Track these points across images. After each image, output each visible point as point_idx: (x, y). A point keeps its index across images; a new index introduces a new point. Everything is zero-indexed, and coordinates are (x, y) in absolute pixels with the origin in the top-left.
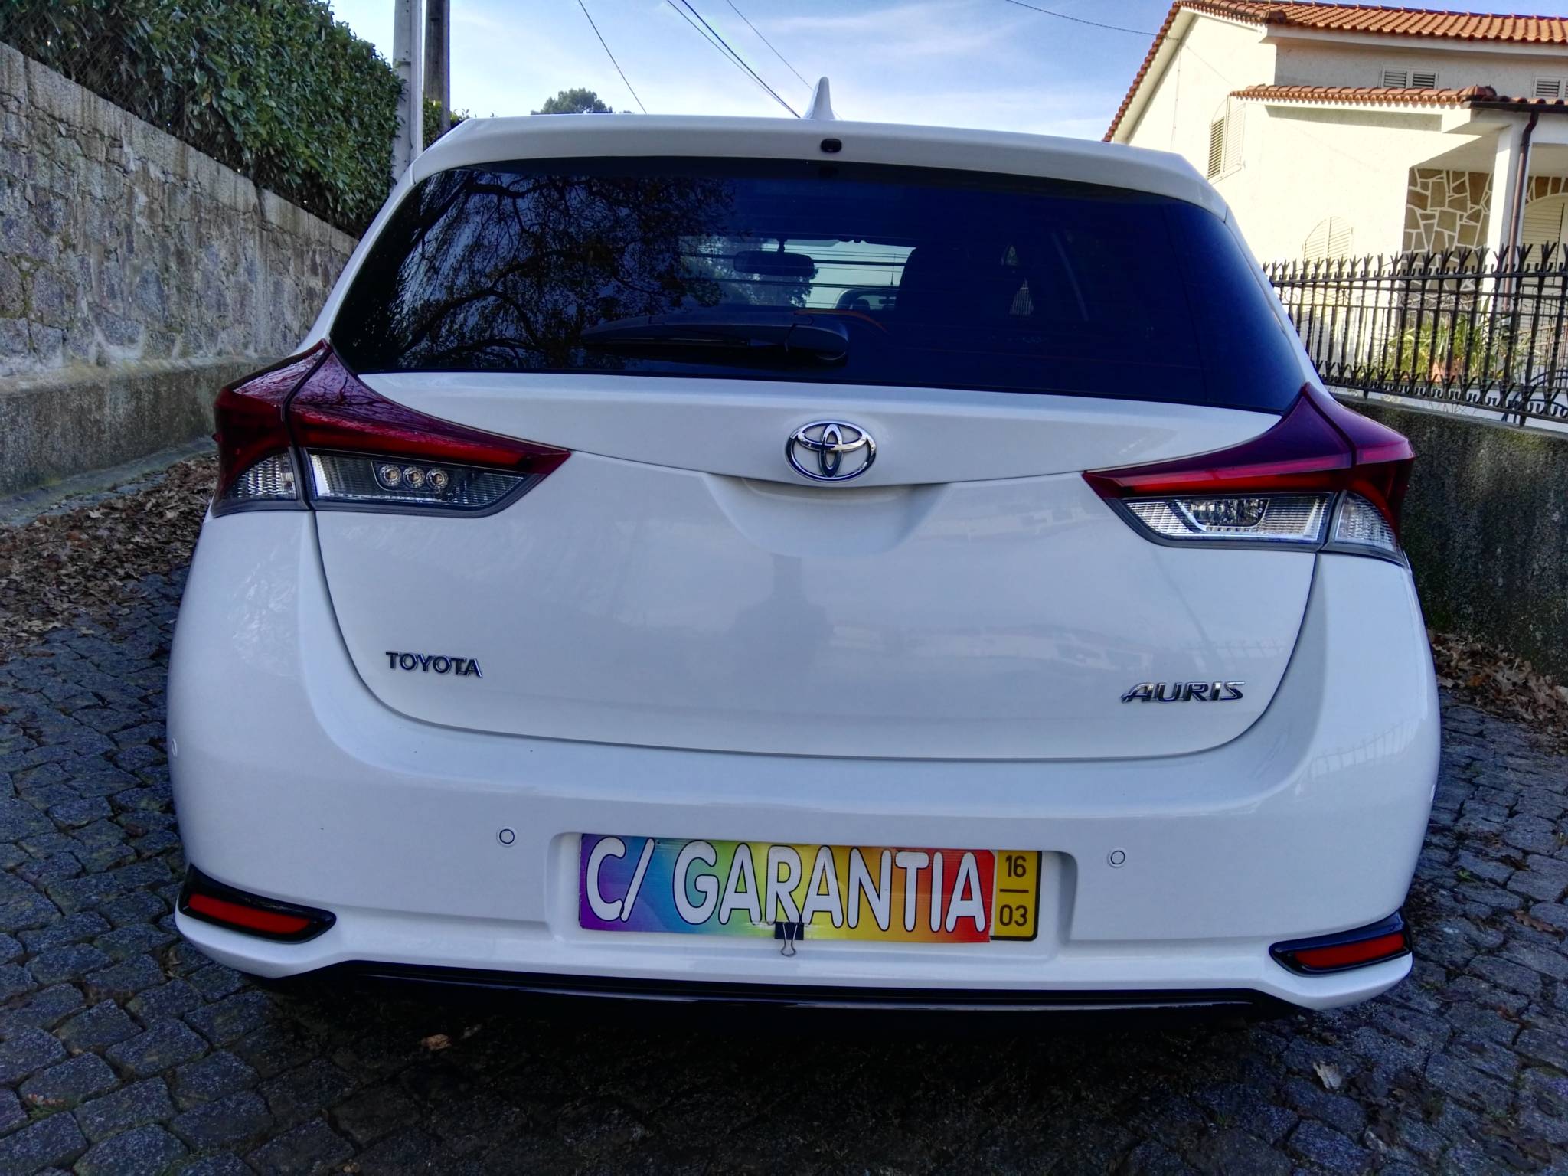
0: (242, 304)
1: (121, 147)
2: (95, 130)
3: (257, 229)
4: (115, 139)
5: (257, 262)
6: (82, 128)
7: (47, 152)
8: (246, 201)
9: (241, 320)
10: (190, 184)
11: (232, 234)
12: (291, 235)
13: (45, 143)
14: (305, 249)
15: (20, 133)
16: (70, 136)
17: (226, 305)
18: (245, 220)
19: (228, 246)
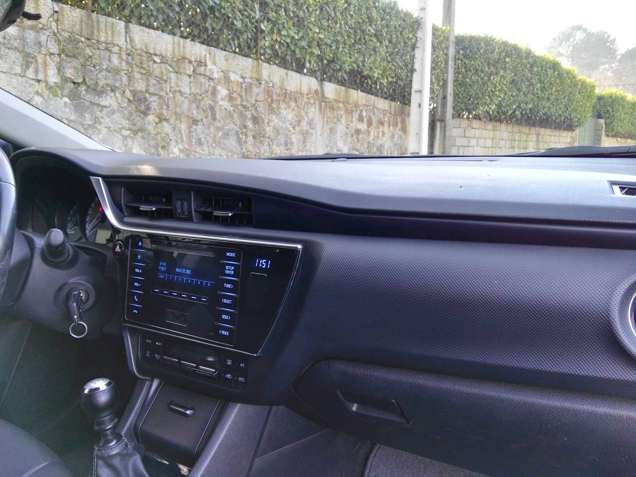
1: (206, 66)
2: (184, 58)
3: (317, 102)
4: (201, 62)
5: (317, 119)
6: (173, 58)
7: (143, 71)
8: (310, 88)
10: (263, 82)
11: (297, 106)
12: (343, 103)
13: (142, 67)
14: (354, 109)
15: (120, 63)
16: (163, 63)
17: (292, 143)
18: (308, 98)
19: (294, 112)
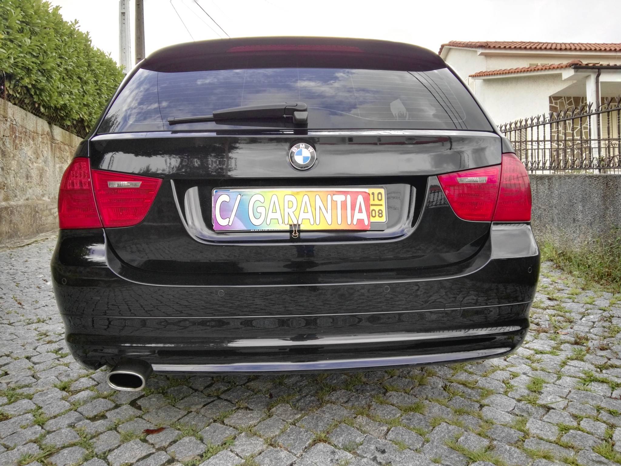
0: (41, 176)
3: (49, 142)
5: (50, 158)
8: (43, 130)
9: (40, 184)
10: (9, 120)
11: (35, 144)
12: (68, 146)
17: (31, 177)
18: (42, 138)
19: (32, 150)
